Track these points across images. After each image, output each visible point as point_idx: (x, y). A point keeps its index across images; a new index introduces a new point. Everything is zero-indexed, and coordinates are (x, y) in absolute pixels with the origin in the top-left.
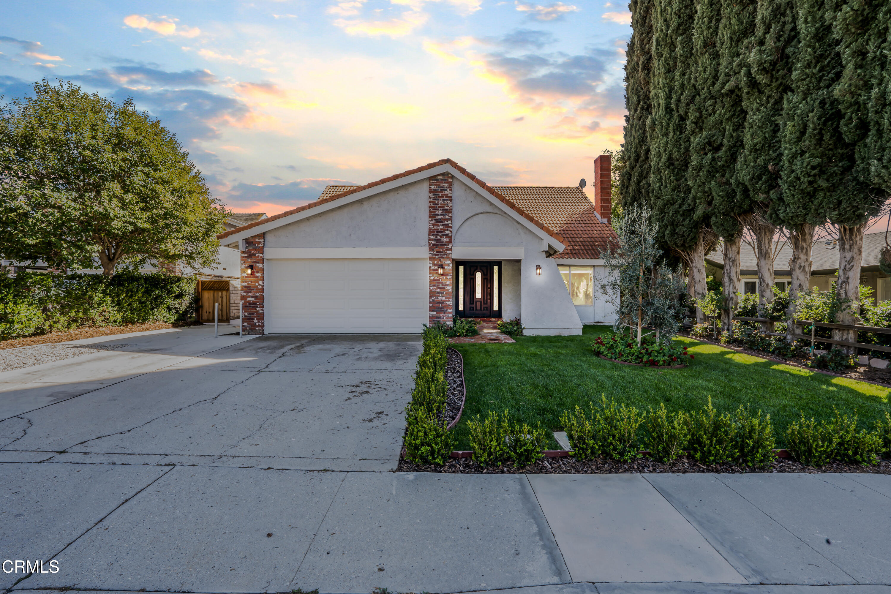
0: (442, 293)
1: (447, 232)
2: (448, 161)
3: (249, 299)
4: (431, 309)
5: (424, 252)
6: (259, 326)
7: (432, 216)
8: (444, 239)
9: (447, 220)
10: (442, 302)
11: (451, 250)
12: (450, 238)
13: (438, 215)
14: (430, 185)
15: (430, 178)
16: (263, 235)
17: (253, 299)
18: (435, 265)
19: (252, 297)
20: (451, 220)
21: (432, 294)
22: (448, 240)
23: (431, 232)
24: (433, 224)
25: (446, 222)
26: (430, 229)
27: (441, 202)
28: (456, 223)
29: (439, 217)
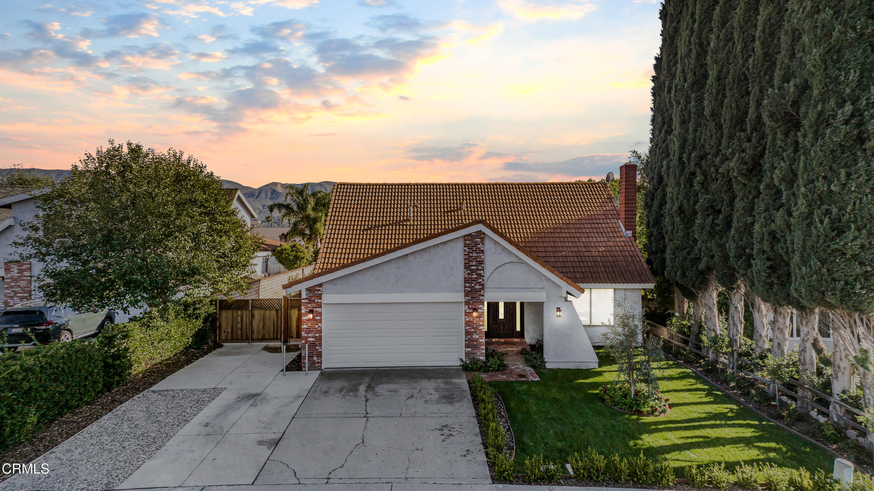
0: (476, 332)
1: (480, 280)
3: (309, 339)
4: (467, 346)
5: (460, 297)
6: (318, 363)
7: (467, 267)
8: (477, 287)
9: (480, 270)
10: (476, 340)
11: (483, 296)
12: (483, 285)
13: (472, 266)
14: (465, 240)
15: (465, 236)
16: (321, 285)
17: (313, 339)
18: (469, 308)
19: (312, 337)
20: (483, 270)
21: (467, 333)
22: (481, 287)
23: (466, 281)
24: (468, 274)
25: (479, 272)
26: (465, 278)
27: (474, 255)
28: (487, 273)
29: (473, 268)
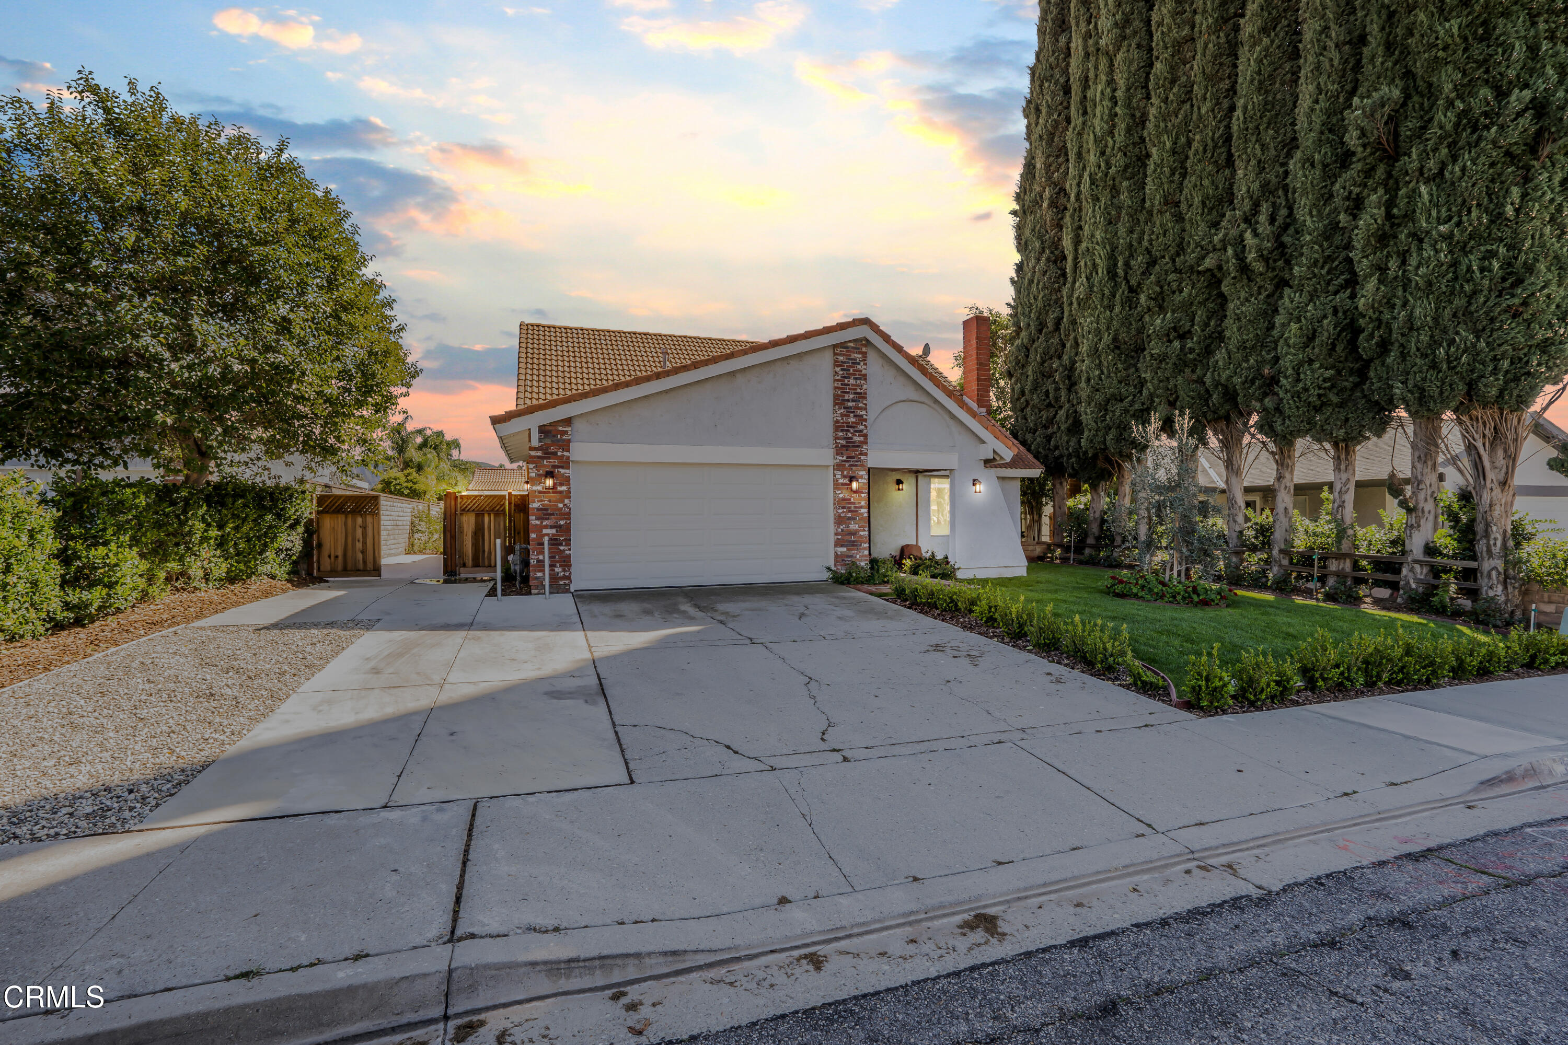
0: (854, 519)
1: (861, 427)
2: (866, 322)
3: (545, 531)
4: (838, 543)
5: (827, 456)
6: (564, 578)
7: (839, 401)
8: (857, 438)
9: (861, 409)
10: (854, 533)
11: (866, 454)
12: (866, 436)
13: (848, 401)
14: (835, 354)
15: (835, 346)
16: (568, 421)
17: (554, 531)
18: (844, 477)
19: (552, 527)
20: (866, 409)
21: (839, 520)
22: (862, 439)
23: (838, 426)
24: (841, 415)
25: (859, 412)
26: (837, 422)
27: (852, 381)
28: (871, 415)
29: (850, 404)
